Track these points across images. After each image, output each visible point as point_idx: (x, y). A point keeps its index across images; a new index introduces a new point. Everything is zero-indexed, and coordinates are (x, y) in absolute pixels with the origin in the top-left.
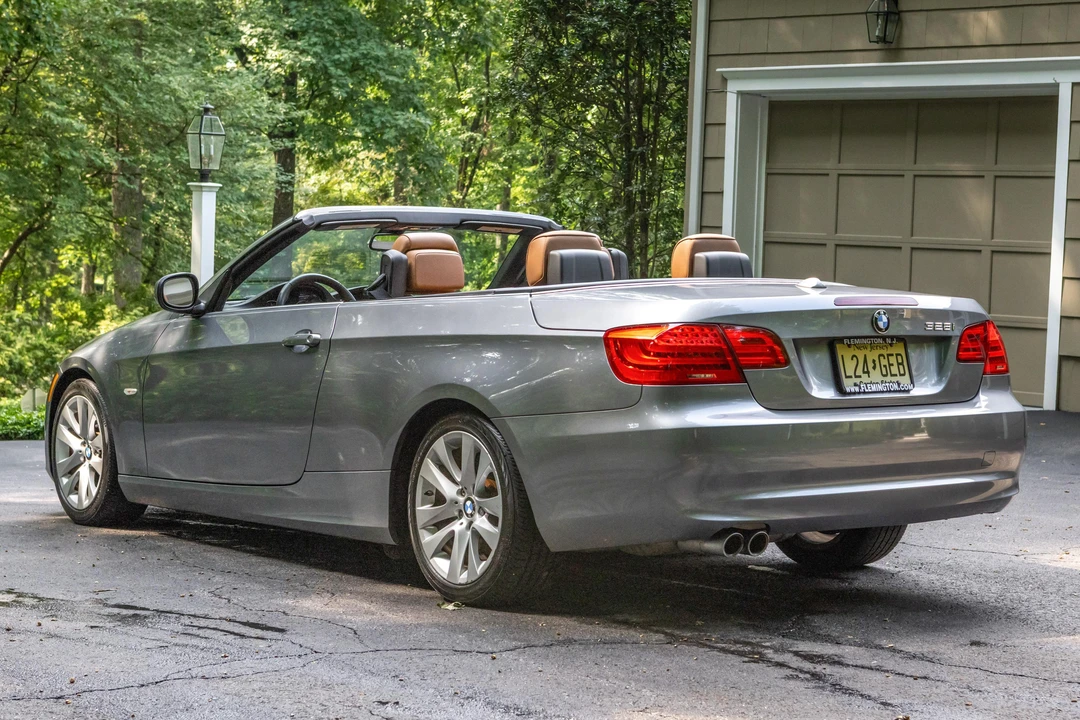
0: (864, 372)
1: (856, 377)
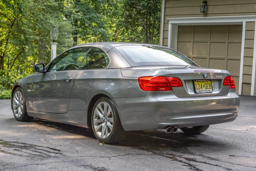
0: (201, 88)
1: (199, 89)
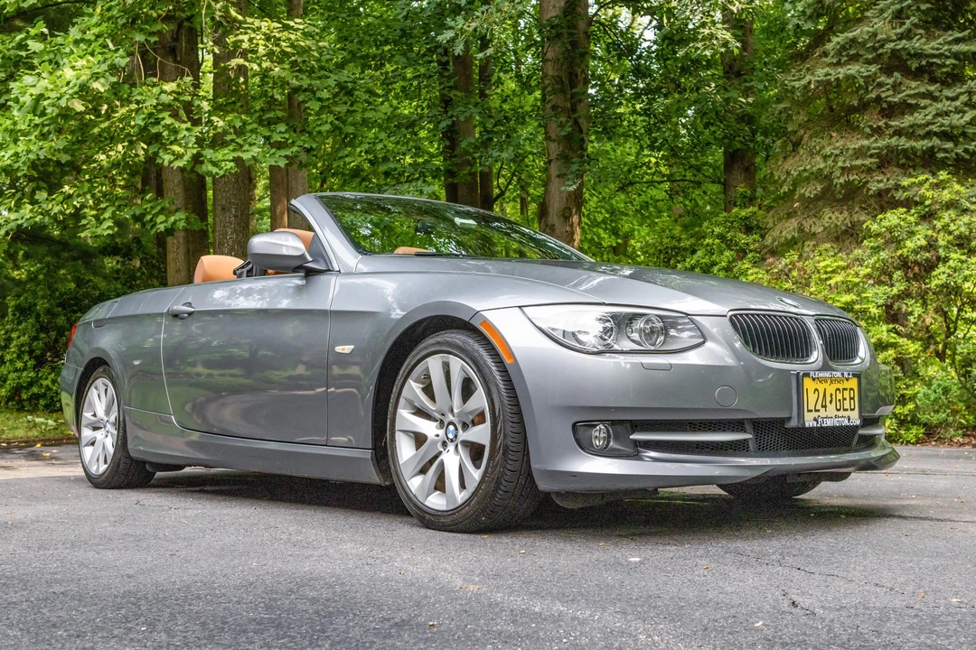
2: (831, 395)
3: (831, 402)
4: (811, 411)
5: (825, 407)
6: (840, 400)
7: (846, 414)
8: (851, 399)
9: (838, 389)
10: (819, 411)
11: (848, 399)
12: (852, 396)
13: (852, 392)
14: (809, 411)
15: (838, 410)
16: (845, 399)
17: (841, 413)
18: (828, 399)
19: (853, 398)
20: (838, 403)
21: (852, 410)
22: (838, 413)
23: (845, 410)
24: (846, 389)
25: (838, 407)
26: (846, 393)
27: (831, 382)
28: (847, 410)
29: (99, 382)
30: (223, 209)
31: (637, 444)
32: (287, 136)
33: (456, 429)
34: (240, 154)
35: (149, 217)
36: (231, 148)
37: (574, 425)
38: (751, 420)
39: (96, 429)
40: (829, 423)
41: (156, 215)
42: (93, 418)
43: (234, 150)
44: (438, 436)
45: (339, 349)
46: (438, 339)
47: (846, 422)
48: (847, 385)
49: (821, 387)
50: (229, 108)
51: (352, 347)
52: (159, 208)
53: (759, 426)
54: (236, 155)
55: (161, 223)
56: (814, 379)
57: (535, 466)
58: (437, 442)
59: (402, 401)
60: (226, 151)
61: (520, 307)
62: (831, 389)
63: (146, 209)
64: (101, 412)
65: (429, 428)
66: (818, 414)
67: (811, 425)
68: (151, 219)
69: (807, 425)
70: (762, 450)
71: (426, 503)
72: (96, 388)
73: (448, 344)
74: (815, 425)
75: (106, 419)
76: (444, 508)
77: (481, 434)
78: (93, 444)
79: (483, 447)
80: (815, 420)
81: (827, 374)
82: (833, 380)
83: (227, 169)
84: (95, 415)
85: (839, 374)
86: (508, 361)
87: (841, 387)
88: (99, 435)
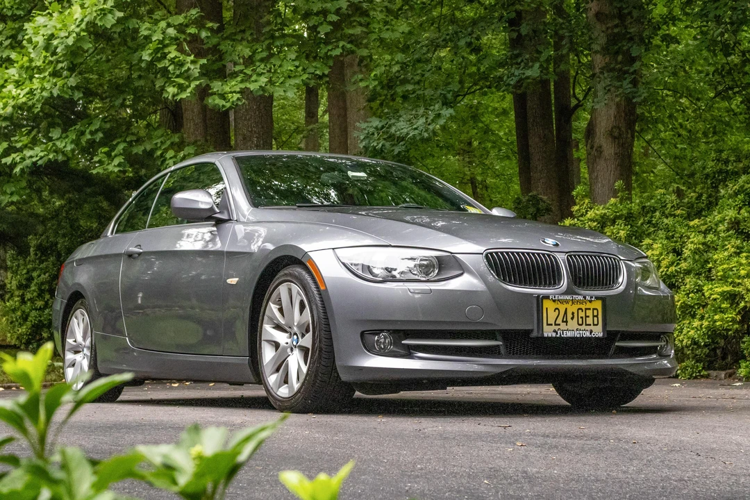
2: (573, 313)
3: (572, 318)
4: (552, 325)
5: (566, 322)
6: (582, 318)
7: (588, 328)
8: (594, 316)
9: (581, 309)
10: (559, 325)
11: (591, 316)
12: (595, 314)
13: (595, 311)
14: (548, 325)
15: (581, 325)
16: (587, 317)
17: (584, 327)
18: (569, 316)
19: (597, 316)
20: (580, 320)
21: (594, 325)
22: (579, 327)
23: (586, 325)
24: (590, 309)
25: (580, 322)
26: (589, 313)
27: (573, 303)
28: (590, 325)
29: (78, 312)
30: (244, 139)
31: (409, 347)
32: (297, 63)
33: (298, 338)
34: (248, 85)
35: (159, 153)
36: (239, 79)
37: (362, 334)
38: (500, 331)
39: (76, 352)
40: (569, 334)
41: (166, 150)
42: (74, 343)
43: (242, 81)
44: (287, 343)
45: (229, 281)
46: (286, 272)
47: (588, 334)
48: (589, 305)
49: (562, 308)
50: (239, 37)
51: (237, 279)
52: (168, 143)
53: (507, 335)
54: (243, 86)
55: (171, 158)
56: (554, 301)
57: (338, 363)
58: (286, 348)
59: (266, 318)
60: (233, 83)
61: (333, 249)
62: (572, 308)
63: (156, 144)
64: (79, 338)
65: (282, 338)
66: (558, 327)
67: (550, 335)
68: (162, 155)
69: (546, 335)
70: (511, 354)
71: (278, 393)
72: (76, 318)
73: (290, 275)
74: (554, 335)
75: (84, 343)
76: (287, 396)
77: (307, 341)
78: (73, 365)
79: (308, 349)
80: (555, 331)
81: (568, 297)
82: (573, 302)
83: (233, 102)
84: (75, 341)
85: (581, 298)
86: (322, 288)
87: (583, 307)
88: (78, 357)
